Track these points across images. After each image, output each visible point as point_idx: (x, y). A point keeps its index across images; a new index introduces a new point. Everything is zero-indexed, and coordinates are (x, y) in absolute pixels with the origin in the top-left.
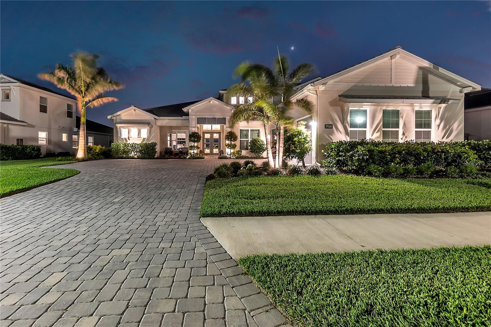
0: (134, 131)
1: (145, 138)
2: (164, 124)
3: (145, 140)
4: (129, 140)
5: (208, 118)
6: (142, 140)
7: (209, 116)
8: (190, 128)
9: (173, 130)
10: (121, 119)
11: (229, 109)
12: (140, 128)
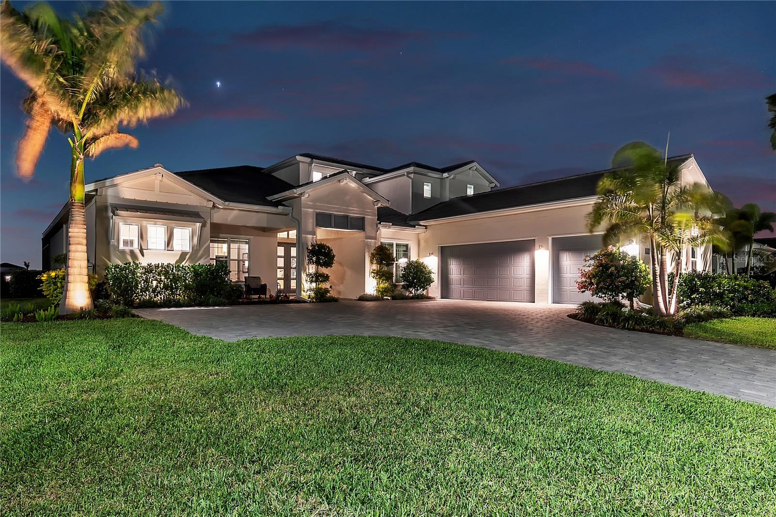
0: (156, 232)
1: (186, 253)
2: (229, 219)
3: (187, 257)
4: (143, 255)
5: (335, 216)
6: (178, 258)
7: (336, 211)
8: (303, 234)
9: (221, 235)
10: (117, 197)
11: (369, 199)
12: (173, 225)
